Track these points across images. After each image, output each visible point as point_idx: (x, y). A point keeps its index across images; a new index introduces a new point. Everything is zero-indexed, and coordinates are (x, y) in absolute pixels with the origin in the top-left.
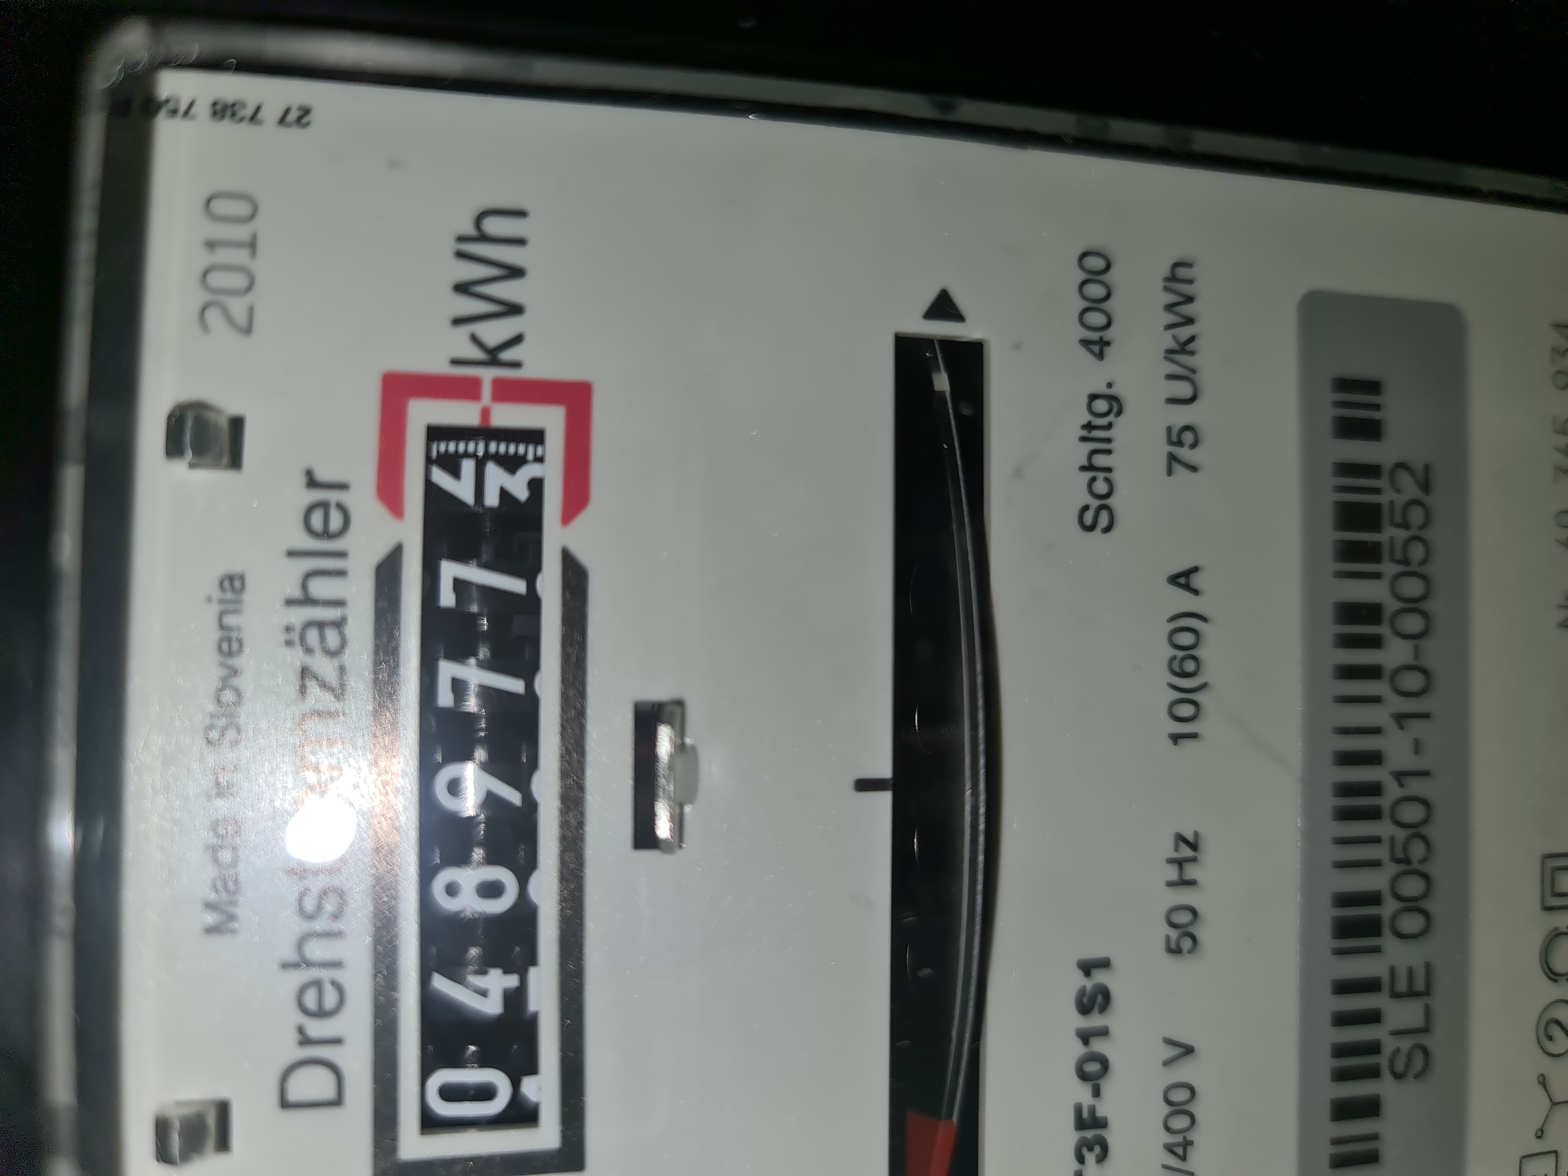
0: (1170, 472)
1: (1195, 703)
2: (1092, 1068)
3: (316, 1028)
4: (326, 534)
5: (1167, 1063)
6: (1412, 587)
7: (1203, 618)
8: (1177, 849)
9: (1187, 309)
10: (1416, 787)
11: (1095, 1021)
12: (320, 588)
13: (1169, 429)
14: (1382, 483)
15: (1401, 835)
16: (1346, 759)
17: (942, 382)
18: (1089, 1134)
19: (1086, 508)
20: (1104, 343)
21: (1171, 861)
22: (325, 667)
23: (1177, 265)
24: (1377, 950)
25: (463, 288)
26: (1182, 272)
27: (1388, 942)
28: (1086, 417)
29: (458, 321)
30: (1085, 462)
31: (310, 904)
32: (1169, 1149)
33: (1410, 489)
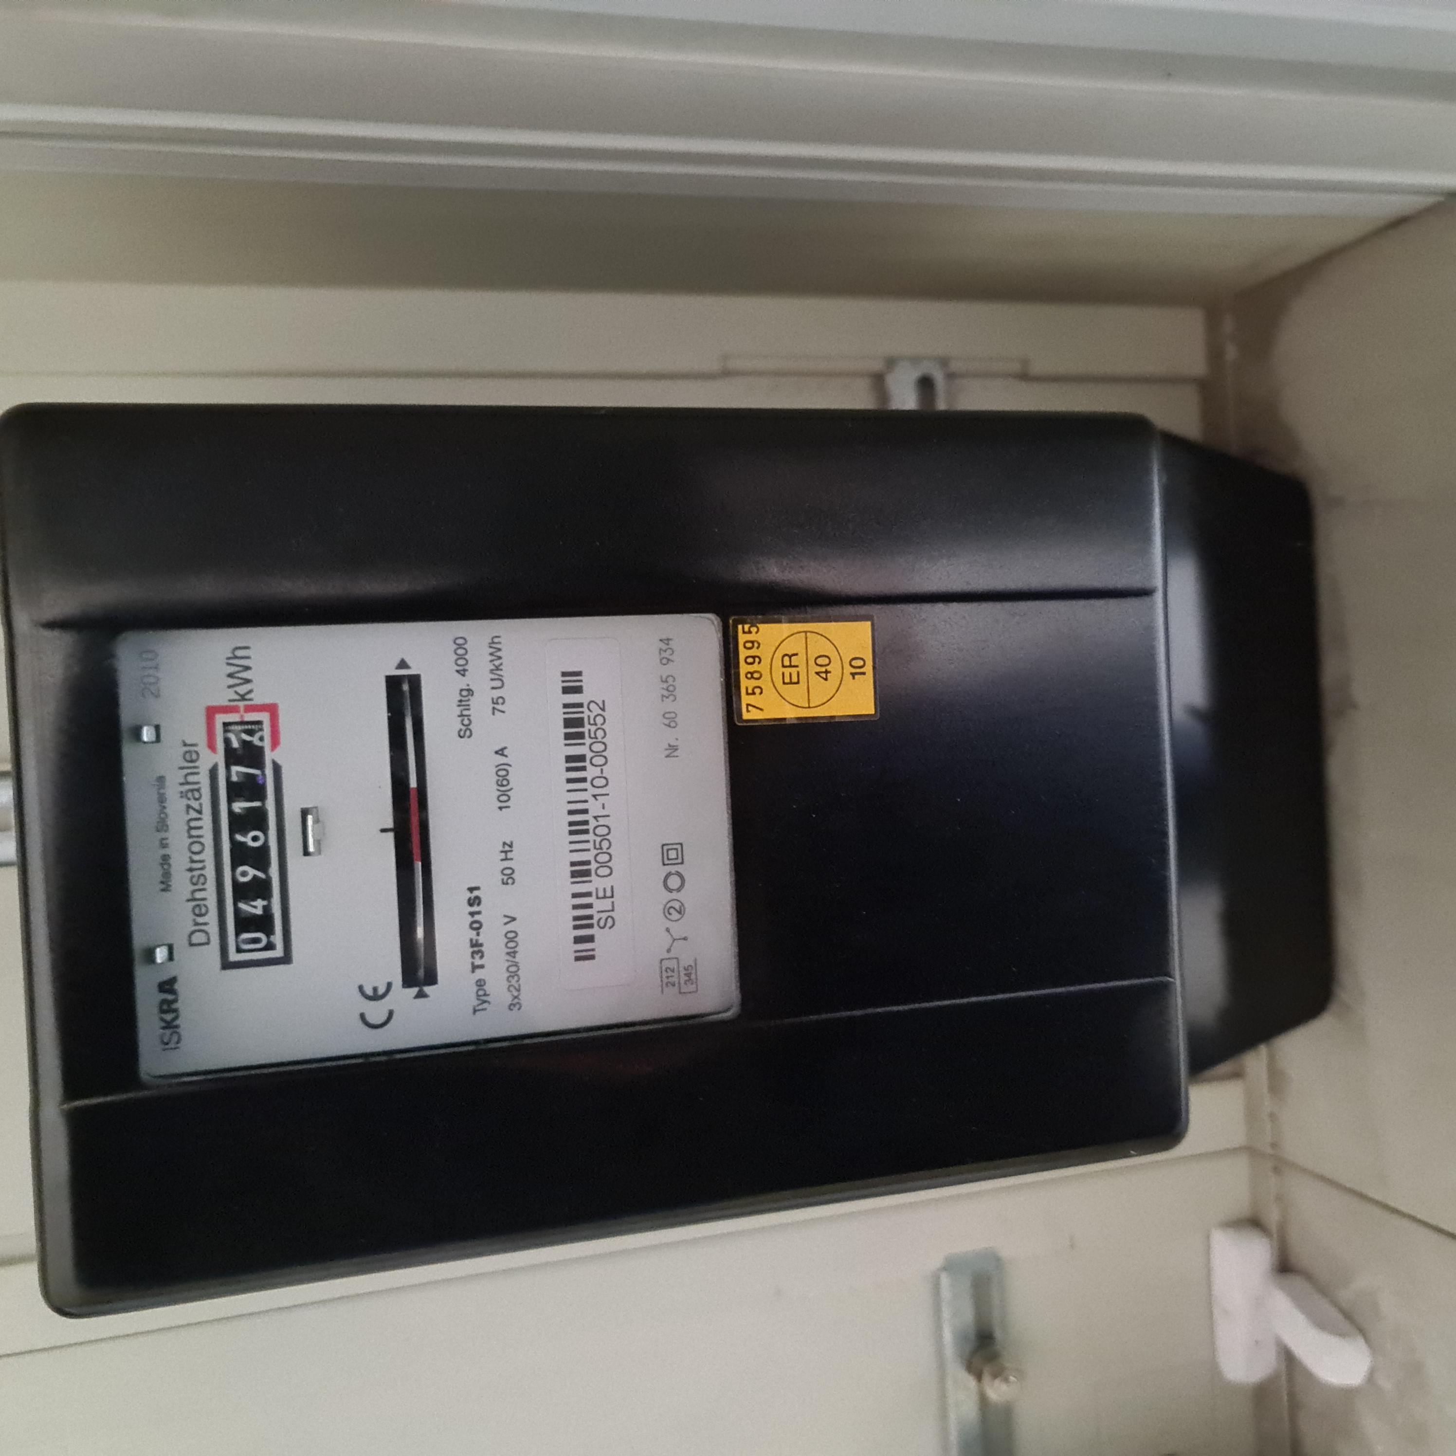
0: (493, 714)
1: (507, 795)
2: (475, 925)
3: (200, 920)
4: (192, 761)
5: (506, 924)
6: (598, 747)
7: (510, 765)
8: (504, 847)
9: (498, 654)
10: (602, 821)
11: (475, 909)
12: (191, 779)
13: (493, 699)
14: (585, 709)
15: (598, 839)
16: (571, 812)
17: (406, 687)
18: (476, 949)
19: (461, 730)
20: (465, 670)
21: (502, 852)
22: (195, 805)
23: (493, 638)
24: (590, 881)
25: (230, 675)
26: (496, 640)
27: (593, 877)
28: (460, 698)
29: (230, 687)
30: (459, 714)
31: (195, 880)
32: (508, 954)
33: (596, 710)
